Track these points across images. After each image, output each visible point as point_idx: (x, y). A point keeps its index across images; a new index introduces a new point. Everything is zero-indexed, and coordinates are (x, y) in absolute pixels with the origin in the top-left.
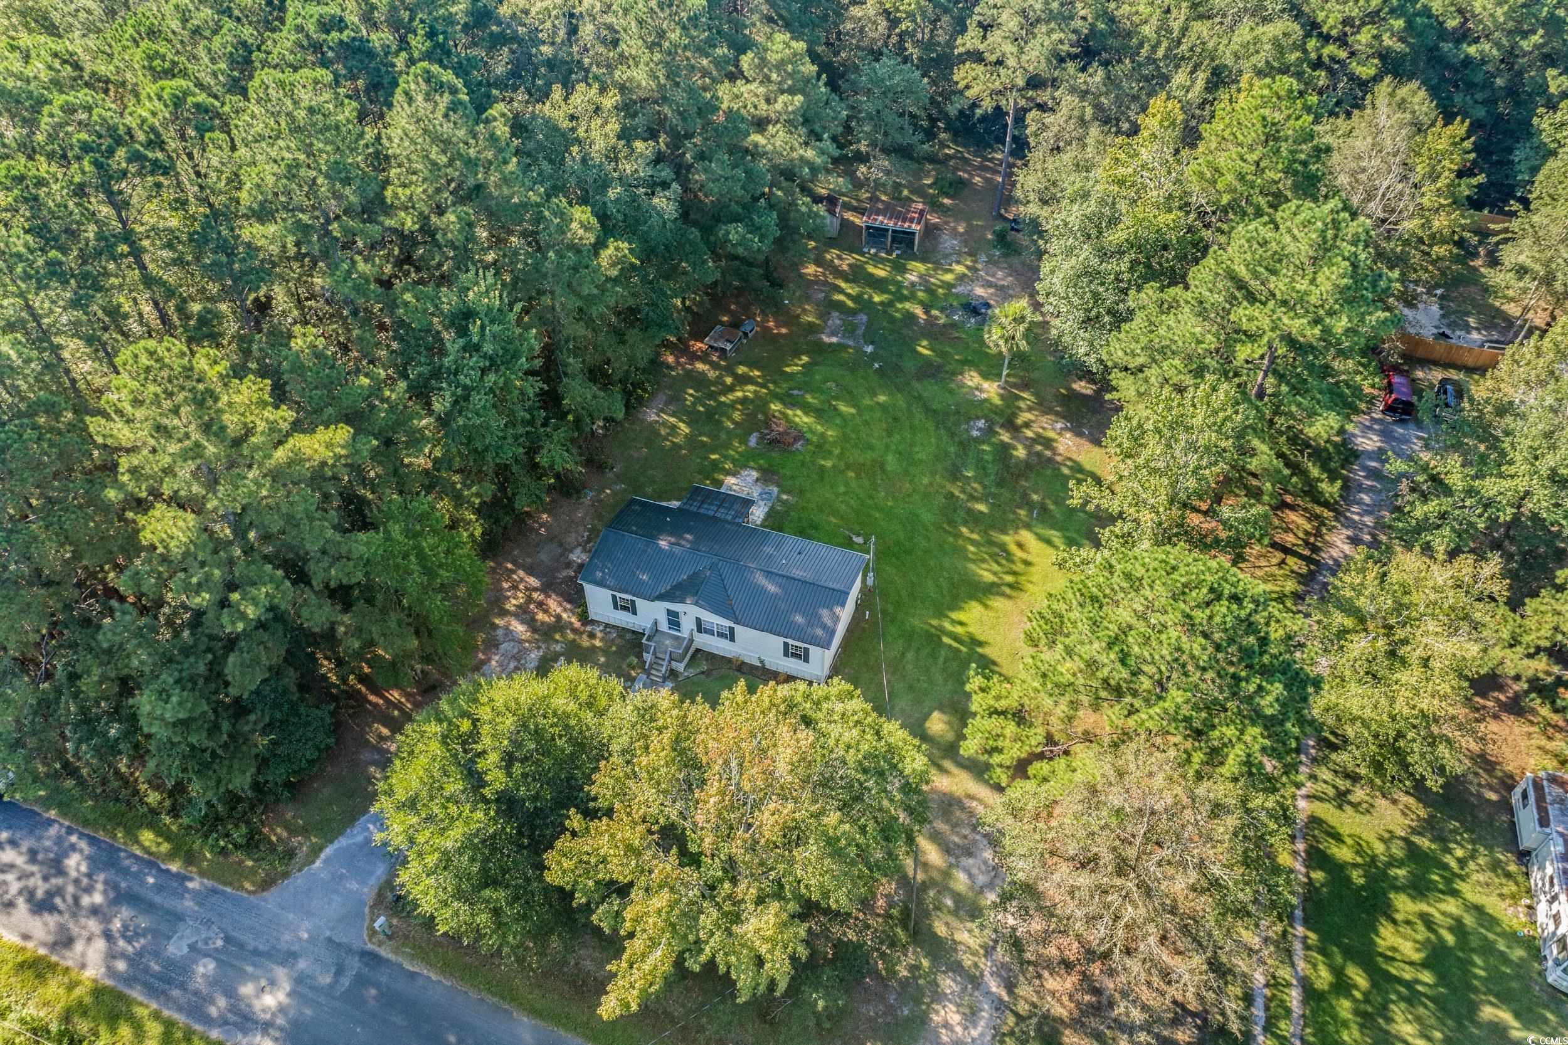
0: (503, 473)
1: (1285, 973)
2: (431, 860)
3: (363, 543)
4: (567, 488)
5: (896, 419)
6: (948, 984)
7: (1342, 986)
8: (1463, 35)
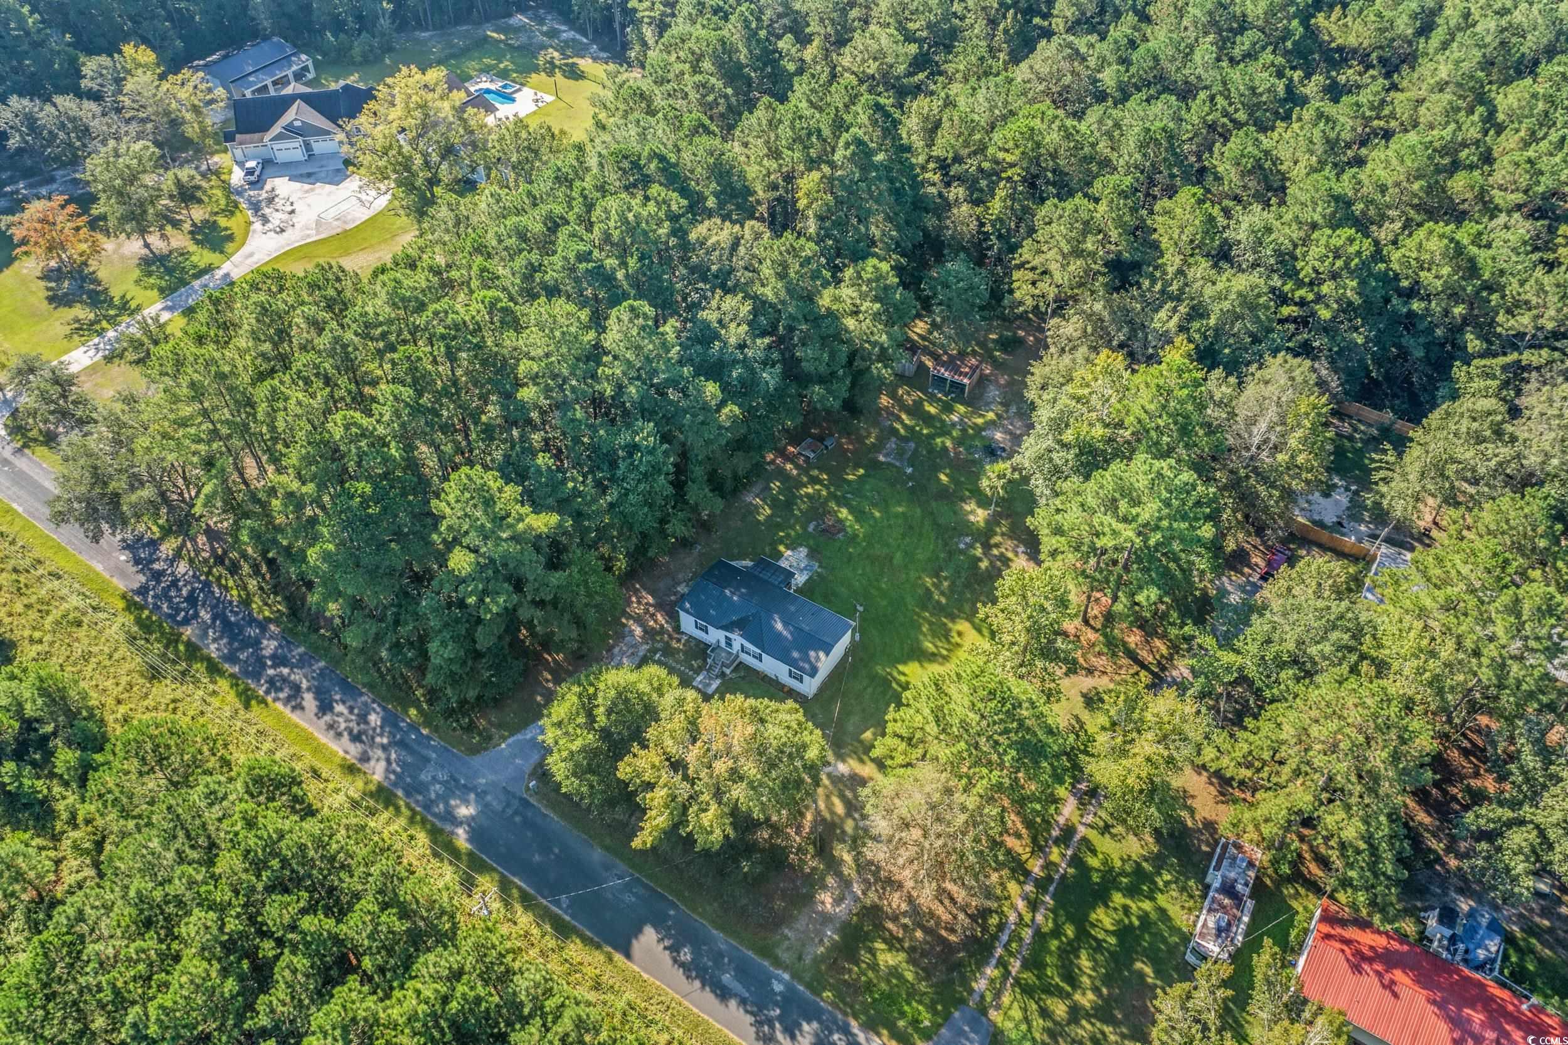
0: (644, 535)
1: (1027, 918)
2: (565, 754)
3: (556, 578)
4: (685, 543)
5: (911, 527)
6: (830, 881)
7: (1057, 932)
8: (1411, 293)
